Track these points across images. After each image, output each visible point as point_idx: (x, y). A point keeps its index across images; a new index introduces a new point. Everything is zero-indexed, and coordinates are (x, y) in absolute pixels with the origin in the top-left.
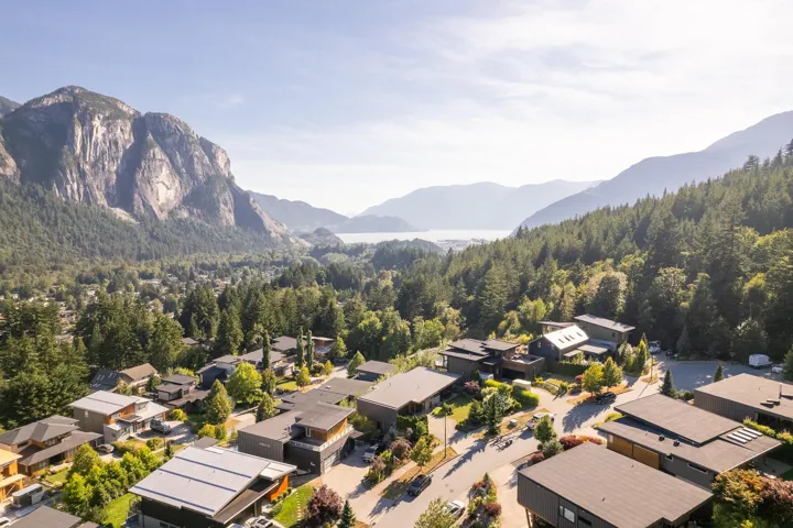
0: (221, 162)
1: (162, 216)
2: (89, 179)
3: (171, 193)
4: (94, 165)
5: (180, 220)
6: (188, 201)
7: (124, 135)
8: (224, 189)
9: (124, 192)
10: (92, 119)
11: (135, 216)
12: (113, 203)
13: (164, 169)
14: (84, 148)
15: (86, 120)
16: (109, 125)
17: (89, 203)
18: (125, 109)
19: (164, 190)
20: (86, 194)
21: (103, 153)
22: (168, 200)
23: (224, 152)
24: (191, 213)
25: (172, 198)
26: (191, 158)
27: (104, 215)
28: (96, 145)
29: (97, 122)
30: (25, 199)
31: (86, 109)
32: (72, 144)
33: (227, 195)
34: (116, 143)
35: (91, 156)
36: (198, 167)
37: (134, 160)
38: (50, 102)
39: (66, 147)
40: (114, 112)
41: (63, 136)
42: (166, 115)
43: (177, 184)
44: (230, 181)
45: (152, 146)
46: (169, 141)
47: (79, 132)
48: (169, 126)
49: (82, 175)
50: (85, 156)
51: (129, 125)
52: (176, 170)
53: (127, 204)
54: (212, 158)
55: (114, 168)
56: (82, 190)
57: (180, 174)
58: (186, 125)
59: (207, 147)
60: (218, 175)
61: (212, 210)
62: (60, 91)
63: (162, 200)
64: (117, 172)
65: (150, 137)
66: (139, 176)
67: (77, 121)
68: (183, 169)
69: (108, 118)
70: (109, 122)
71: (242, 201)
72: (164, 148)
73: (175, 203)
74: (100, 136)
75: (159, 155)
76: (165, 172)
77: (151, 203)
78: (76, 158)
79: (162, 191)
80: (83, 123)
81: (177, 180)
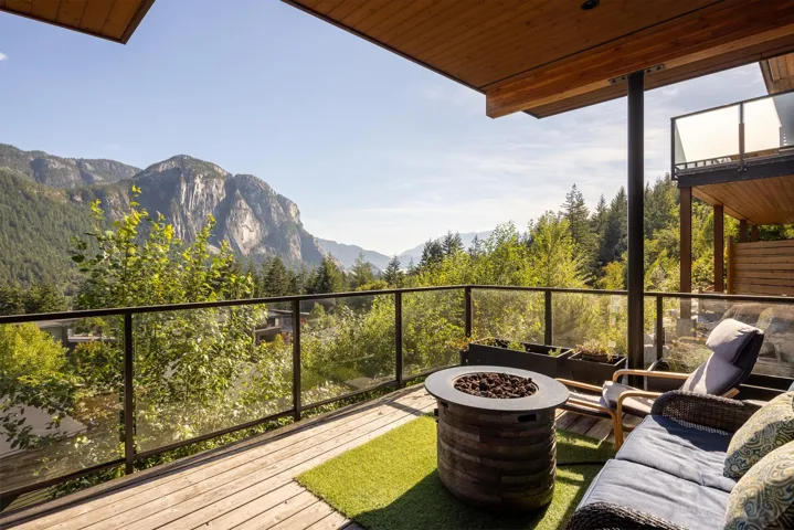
0: (293, 213)
1: (245, 252)
2: (191, 222)
3: (253, 234)
4: (194, 212)
5: (259, 255)
6: (265, 241)
7: (219, 191)
8: (293, 233)
9: (219, 232)
10: (194, 178)
13: (248, 216)
14: (187, 200)
15: (190, 180)
16: (207, 183)
17: (189, 241)
18: (220, 171)
19: (248, 232)
20: (187, 234)
21: (201, 203)
22: (250, 240)
23: (295, 205)
24: (268, 250)
25: (253, 238)
26: (270, 210)
28: (197, 197)
29: (198, 181)
31: (190, 170)
32: (178, 197)
33: (296, 237)
34: (212, 196)
35: (192, 205)
36: (275, 216)
37: (225, 210)
38: (165, 166)
39: (174, 200)
40: (210, 171)
41: (173, 190)
42: (251, 176)
43: (258, 228)
44: (299, 226)
45: (239, 199)
46: (253, 195)
47: (184, 187)
48: (253, 184)
49: (185, 219)
50: (187, 207)
51: (223, 183)
52: (257, 217)
54: (286, 209)
56: (184, 231)
57: (260, 221)
58: (265, 184)
59: (284, 202)
60: (290, 222)
61: (285, 248)
62: (173, 158)
63: (246, 239)
65: (238, 192)
66: (228, 221)
67: (183, 179)
68: (263, 218)
69: (207, 177)
70: (207, 181)
71: (308, 242)
72: (248, 202)
73: (255, 242)
74: (200, 191)
75: (245, 205)
76: (248, 219)
77: (238, 241)
78: (181, 207)
79: (246, 233)
80: (187, 181)
81: (258, 225)
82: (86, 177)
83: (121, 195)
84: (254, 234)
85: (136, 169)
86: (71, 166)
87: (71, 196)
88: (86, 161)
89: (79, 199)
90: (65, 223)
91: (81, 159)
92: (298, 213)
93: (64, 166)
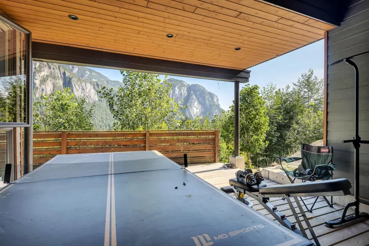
0: (215, 100)
6: (203, 113)
7: (184, 92)
8: (215, 109)
10: (175, 87)
13: (196, 102)
14: (172, 97)
16: (180, 89)
18: (185, 84)
21: (178, 97)
22: (196, 114)
23: (216, 96)
25: (198, 112)
26: (205, 99)
28: (176, 95)
29: (176, 88)
31: (174, 85)
34: (182, 94)
35: (174, 98)
36: (207, 101)
37: (187, 100)
40: (181, 84)
42: (197, 85)
43: (200, 107)
44: (218, 106)
45: (192, 95)
46: (198, 93)
48: (198, 88)
51: (186, 89)
52: (200, 103)
54: (212, 98)
58: (203, 88)
60: (214, 104)
63: (195, 112)
65: (192, 92)
66: (188, 105)
68: (202, 103)
69: (180, 87)
72: (196, 96)
73: (199, 114)
74: (177, 93)
75: (195, 98)
76: (196, 104)
77: (192, 114)
79: (195, 110)
80: (172, 89)
81: (200, 106)
84: (198, 110)
92: (218, 100)
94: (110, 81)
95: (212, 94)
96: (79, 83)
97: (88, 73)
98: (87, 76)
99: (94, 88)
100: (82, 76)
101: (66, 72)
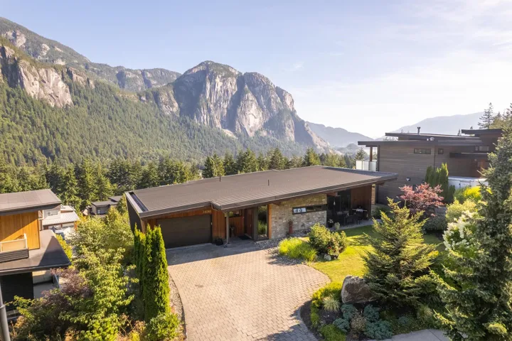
0: (288, 102)
1: (251, 135)
2: (213, 112)
3: (257, 120)
4: (215, 105)
5: (261, 137)
6: (266, 126)
7: (232, 86)
8: (288, 118)
9: (231, 120)
10: (215, 78)
11: (235, 134)
12: (224, 127)
13: (254, 106)
14: (210, 96)
15: (212, 79)
16: (224, 81)
17: (212, 127)
18: (233, 71)
19: (253, 119)
20: (210, 121)
21: (220, 97)
22: (255, 127)
23: (290, 95)
24: (268, 133)
25: (258, 124)
26: (270, 99)
27: (219, 133)
28: (217, 92)
29: (218, 80)
30: (181, 124)
31: (213, 72)
32: (204, 93)
33: (291, 122)
34: (227, 91)
35: (214, 98)
36: (273, 105)
37: (237, 100)
38: (196, 70)
39: (202, 95)
40: (226, 71)
41: (200, 88)
42: (256, 74)
43: (261, 115)
44: (293, 113)
45: (247, 93)
46: (257, 89)
47: (208, 86)
48: (257, 80)
49: (209, 110)
50: (211, 100)
51: (235, 81)
52: (260, 106)
53: (231, 127)
54: (283, 99)
55: (226, 106)
56: (208, 119)
57: (263, 109)
58: (267, 79)
59: (280, 93)
60: (286, 110)
61: (280, 131)
62: (201, 64)
63: (252, 125)
64: (227, 108)
65: (246, 87)
66: (239, 110)
67: (208, 80)
68: (265, 106)
69: (224, 77)
70: (224, 80)
71: (300, 127)
72: (254, 93)
73: (259, 126)
74: (219, 88)
75: (251, 97)
76: (254, 108)
77: (246, 127)
78: (206, 101)
79: (251, 118)
80: (211, 81)
81: (261, 113)
82: (147, 82)
83: (168, 95)
85: (177, 74)
86: (139, 75)
87: (139, 96)
88: (147, 70)
89: (144, 98)
90: (137, 116)
91: (144, 70)
92: (293, 101)
93: (134, 76)
94: (91, 64)
95: (282, 91)
96: (34, 70)
97: (48, 48)
98: (45, 53)
99: (63, 78)
100: (35, 54)
101: (7, 48)
